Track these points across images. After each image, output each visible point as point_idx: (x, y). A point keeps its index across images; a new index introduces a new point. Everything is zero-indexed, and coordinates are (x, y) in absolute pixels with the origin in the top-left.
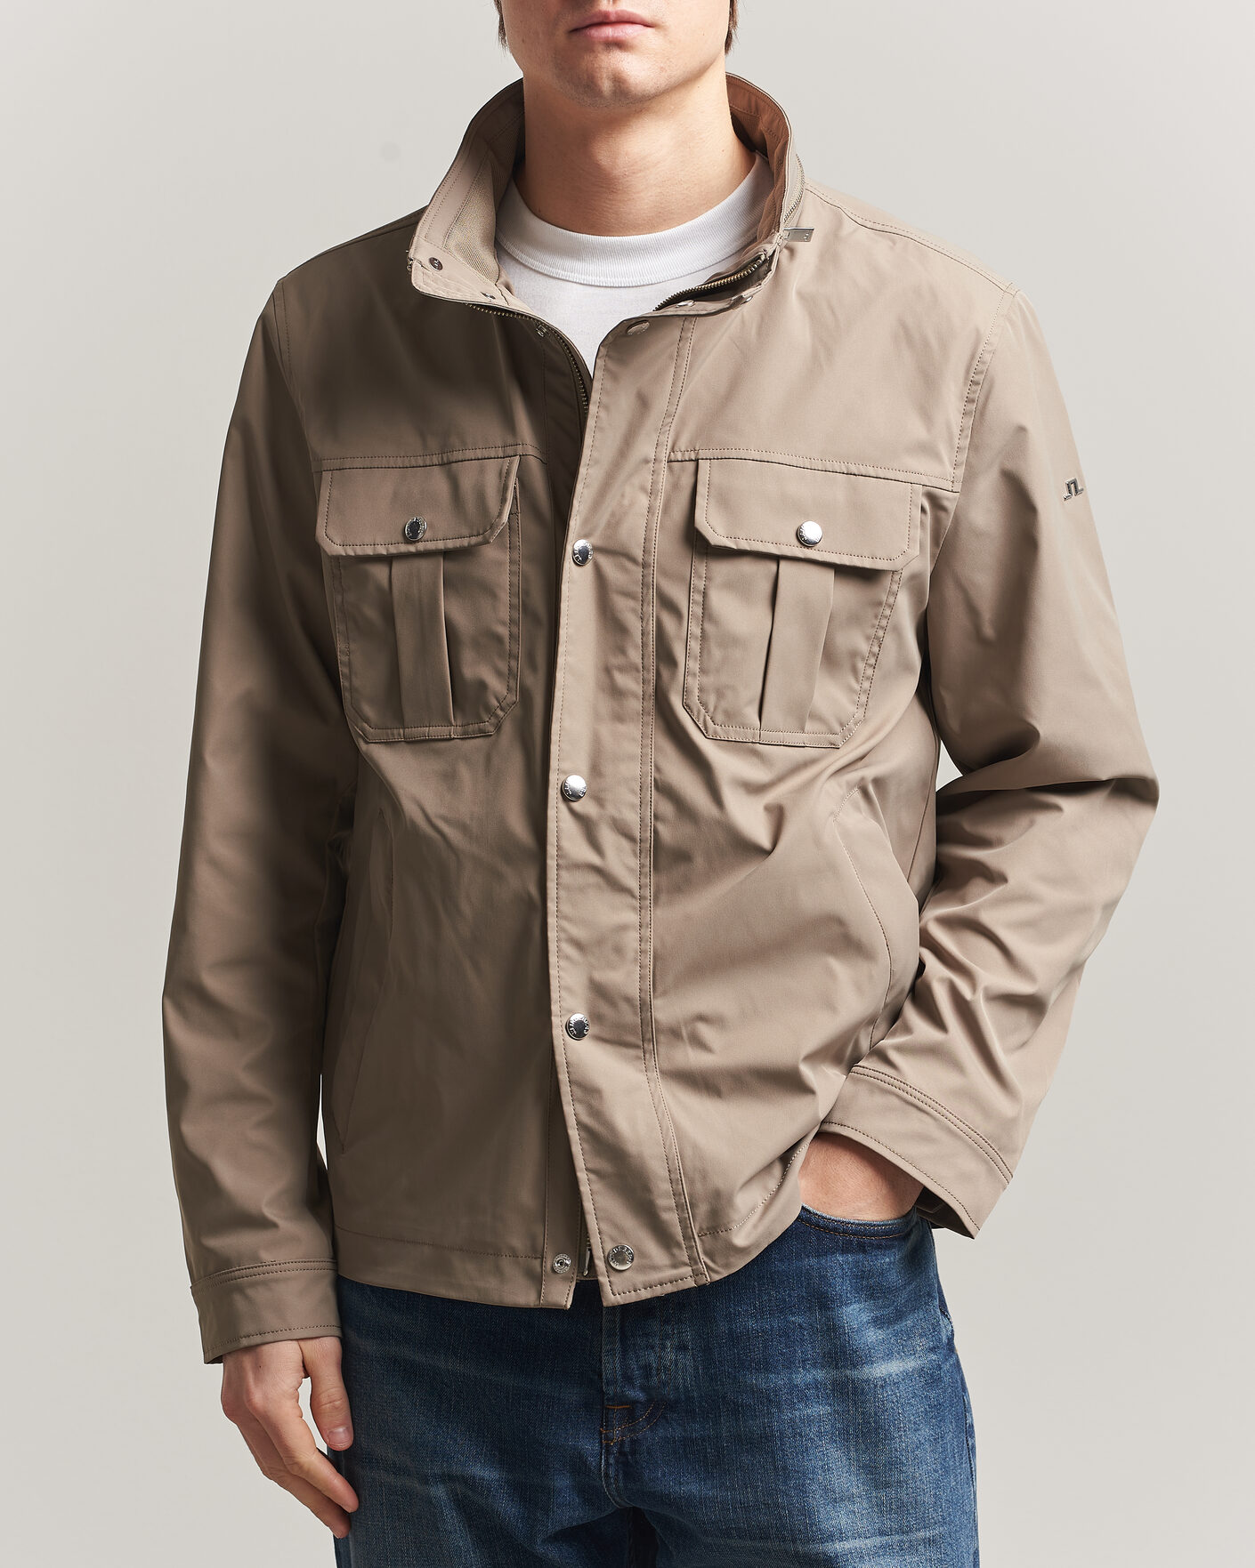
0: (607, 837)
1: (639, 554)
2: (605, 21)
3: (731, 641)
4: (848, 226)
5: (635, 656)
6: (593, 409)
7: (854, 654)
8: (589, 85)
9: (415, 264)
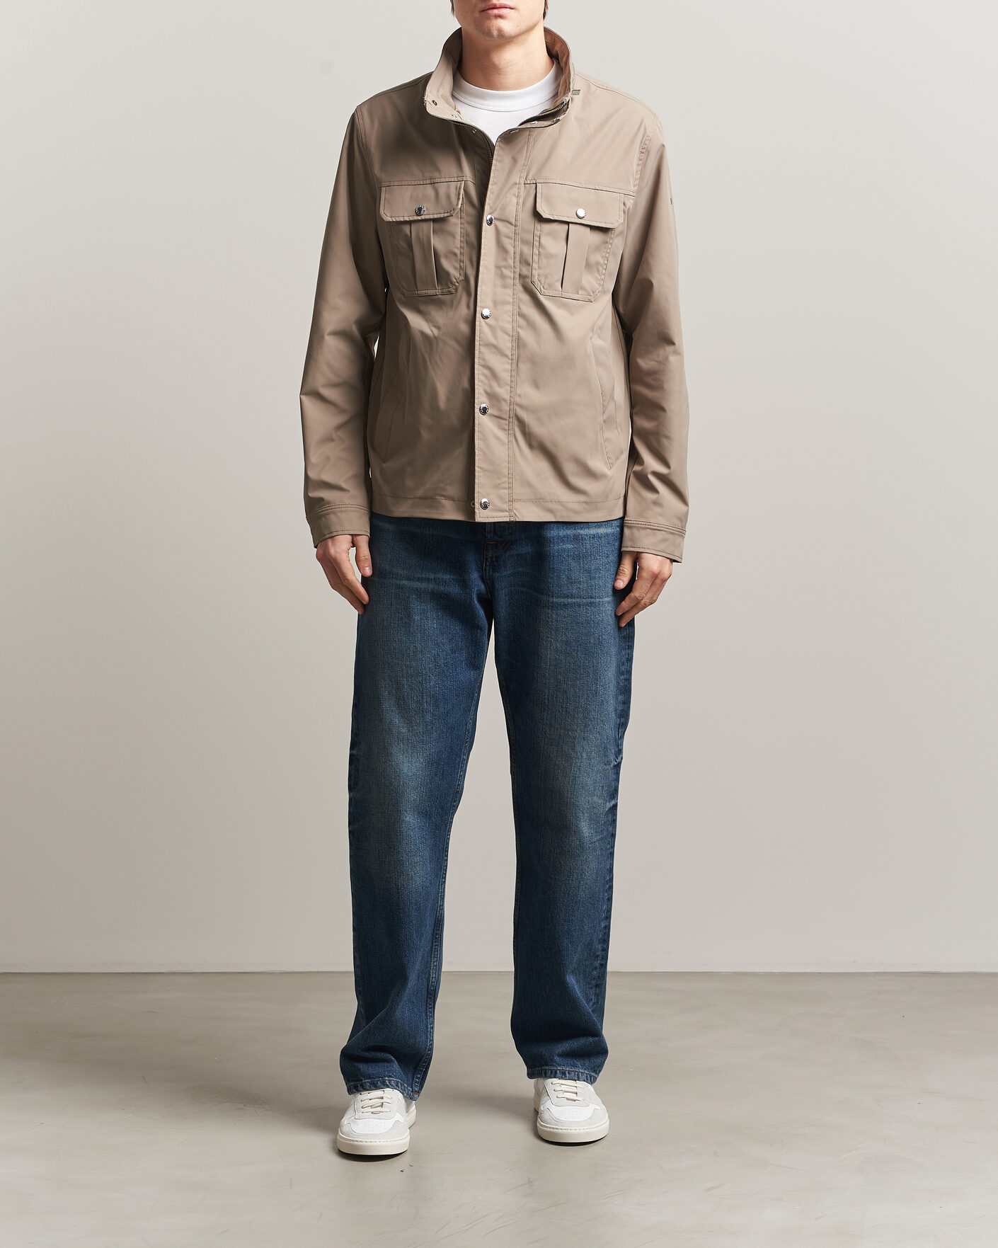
0: (500, 334)
1: (513, 222)
2: (495, 7)
3: (550, 256)
4: (593, 88)
5: (511, 262)
6: (494, 162)
7: (598, 263)
8: (488, 33)
9: (427, 103)
